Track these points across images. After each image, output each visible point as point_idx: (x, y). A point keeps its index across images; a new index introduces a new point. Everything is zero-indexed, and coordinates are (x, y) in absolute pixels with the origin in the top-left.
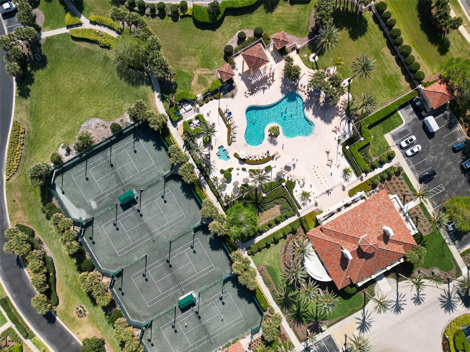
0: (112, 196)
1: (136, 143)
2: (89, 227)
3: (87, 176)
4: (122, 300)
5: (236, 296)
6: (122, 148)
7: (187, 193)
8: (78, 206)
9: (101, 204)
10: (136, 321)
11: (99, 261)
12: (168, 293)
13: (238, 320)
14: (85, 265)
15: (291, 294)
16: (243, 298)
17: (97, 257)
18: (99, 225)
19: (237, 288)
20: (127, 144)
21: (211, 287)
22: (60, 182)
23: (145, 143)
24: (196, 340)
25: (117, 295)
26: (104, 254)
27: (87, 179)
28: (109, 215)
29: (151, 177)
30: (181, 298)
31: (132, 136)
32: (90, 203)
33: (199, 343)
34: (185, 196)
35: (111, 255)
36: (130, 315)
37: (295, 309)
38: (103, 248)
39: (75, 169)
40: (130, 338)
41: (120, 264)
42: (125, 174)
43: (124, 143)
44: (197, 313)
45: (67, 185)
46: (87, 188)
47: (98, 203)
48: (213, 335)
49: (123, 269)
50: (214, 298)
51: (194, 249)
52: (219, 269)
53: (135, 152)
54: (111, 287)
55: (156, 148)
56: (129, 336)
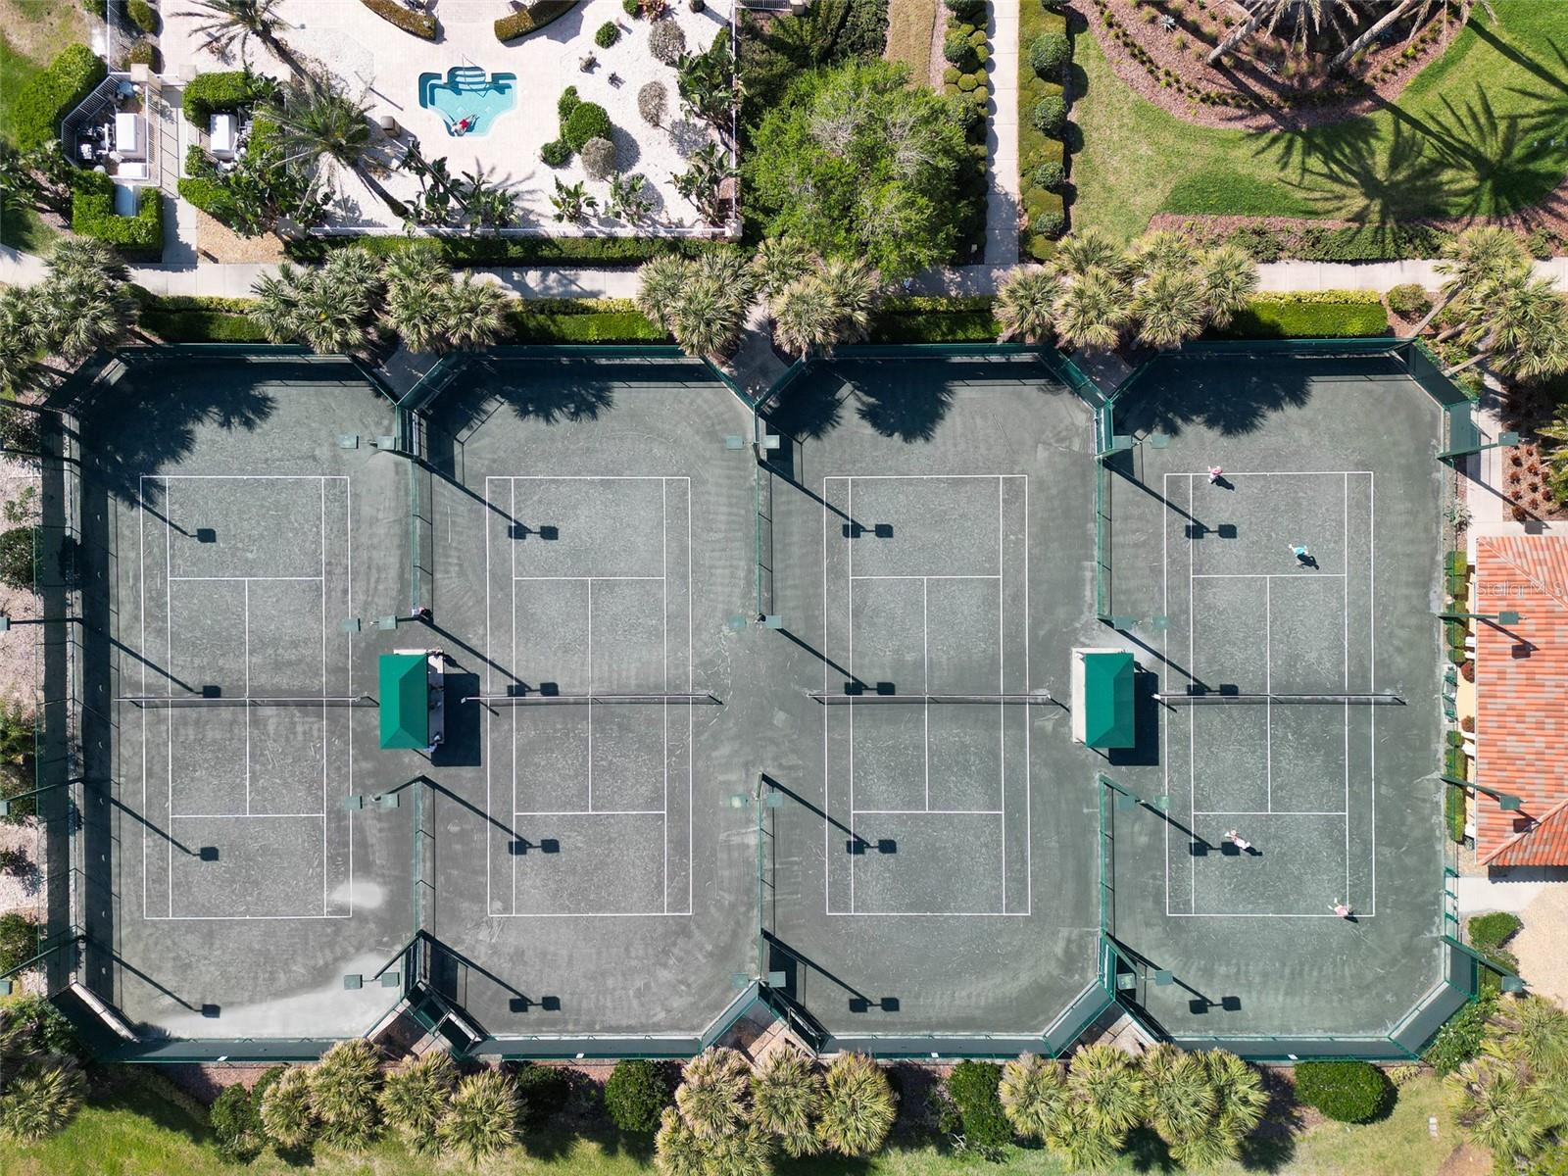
0: (369, 782)
1: (167, 504)
2: (460, 981)
3: (195, 848)
4: (916, 1026)
5: (1226, 442)
6: (148, 590)
7: (570, 398)
8: (320, 978)
9: (380, 857)
10: (1064, 1014)
11: (657, 1027)
12: (1014, 780)
13: (1359, 505)
14: (626, 1104)
15: (1380, 161)
16: (1255, 413)
17: (630, 1029)
18: (478, 925)
19: (1187, 419)
20: (149, 553)
21: (1108, 548)
22: (151, 997)
23: (189, 460)
24: (1336, 775)
25: (880, 1035)
26: (639, 983)
27: (209, 854)
28: (458, 847)
29: (381, 531)
30: (1079, 728)
31: (116, 506)
32: (342, 910)
33: (1360, 765)
34: (575, 415)
35: (666, 952)
36: (1020, 1027)
37: (1469, 180)
38: (603, 974)
39: (122, 886)
40: (1136, 1087)
41: (735, 935)
42: (291, 655)
43: (131, 566)
44: (1198, 690)
45: (184, 968)
46: (256, 883)
47: (365, 868)
48: (1359, 673)
49: (766, 935)
50: (1172, 562)
51: (870, 524)
52: (1042, 453)
53: (207, 536)
54: (818, 1039)
55: (249, 424)
56: (1123, 1081)
